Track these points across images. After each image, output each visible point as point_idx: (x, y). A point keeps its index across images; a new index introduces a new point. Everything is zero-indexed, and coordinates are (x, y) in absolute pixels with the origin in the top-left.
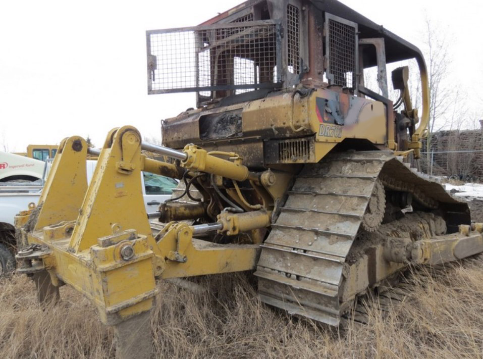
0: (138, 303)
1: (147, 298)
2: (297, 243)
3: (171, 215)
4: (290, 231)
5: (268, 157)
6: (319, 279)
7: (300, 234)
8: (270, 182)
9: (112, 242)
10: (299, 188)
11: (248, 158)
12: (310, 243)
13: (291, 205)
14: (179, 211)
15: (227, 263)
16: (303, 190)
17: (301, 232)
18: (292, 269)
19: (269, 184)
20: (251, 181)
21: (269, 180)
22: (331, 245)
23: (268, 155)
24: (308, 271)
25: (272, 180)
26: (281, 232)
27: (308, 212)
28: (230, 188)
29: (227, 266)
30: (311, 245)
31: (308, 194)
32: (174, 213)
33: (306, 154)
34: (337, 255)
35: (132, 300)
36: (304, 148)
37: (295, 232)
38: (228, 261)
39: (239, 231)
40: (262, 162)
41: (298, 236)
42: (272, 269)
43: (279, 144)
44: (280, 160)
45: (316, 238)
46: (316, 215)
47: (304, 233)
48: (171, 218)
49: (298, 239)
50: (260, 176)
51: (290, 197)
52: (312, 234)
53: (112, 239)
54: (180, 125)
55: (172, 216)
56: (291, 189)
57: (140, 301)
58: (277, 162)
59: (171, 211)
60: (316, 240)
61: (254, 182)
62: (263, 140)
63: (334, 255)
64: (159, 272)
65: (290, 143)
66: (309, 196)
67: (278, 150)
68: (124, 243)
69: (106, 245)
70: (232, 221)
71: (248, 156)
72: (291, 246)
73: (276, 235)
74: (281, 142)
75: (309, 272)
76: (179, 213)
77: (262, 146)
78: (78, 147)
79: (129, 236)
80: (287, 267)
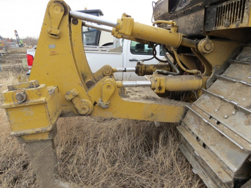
0: (32, 134)
1: (40, 132)
2: (215, 112)
3: (141, 70)
4: (214, 99)
5: (207, 24)
6: (219, 156)
7: (222, 104)
8: (206, 50)
9: (15, 88)
10: (243, 57)
11: (193, 26)
12: (226, 116)
13: (228, 73)
14: (149, 69)
15: (152, 114)
16: (246, 60)
17: (223, 103)
18: (202, 135)
19: (205, 51)
20: (192, 49)
21: (205, 47)
22: (246, 125)
23: (208, 22)
24: (213, 143)
25: (208, 48)
26: (209, 98)
27: (237, 83)
28: (181, 54)
29: (152, 116)
30: (226, 118)
31: (247, 64)
32: (144, 70)
33: (239, 17)
34: (246, 139)
35: (30, 131)
36: (239, 9)
37: (218, 101)
38: (154, 113)
39: (166, 91)
40: (202, 29)
41: (219, 105)
42: (190, 129)
43: (217, 8)
44: (216, 26)
45: (234, 113)
46: (245, 87)
47: (225, 104)
48: (141, 73)
49: (218, 108)
50: (198, 43)
51: (231, 65)
52: (231, 107)
53: (15, 86)
54: (161, 3)
55: (142, 72)
56: (234, 58)
57: (34, 133)
58: (214, 29)
59: (142, 68)
60: (233, 114)
61: (194, 49)
62: (205, 6)
63: (243, 138)
64: (84, 112)
65: (227, 5)
66: (247, 66)
67: (215, 16)
68: (20, 90)
69: (10, 90)
70: (158, 82)
71: (193, 24)
72: (209, 113)
73: (204, 99)
74: (219, 6)
75: (214, 145)
76: (149, 70)
77: (203, 13)
78: (76, 22)
79: (29, 85)
80: (199, 131)
